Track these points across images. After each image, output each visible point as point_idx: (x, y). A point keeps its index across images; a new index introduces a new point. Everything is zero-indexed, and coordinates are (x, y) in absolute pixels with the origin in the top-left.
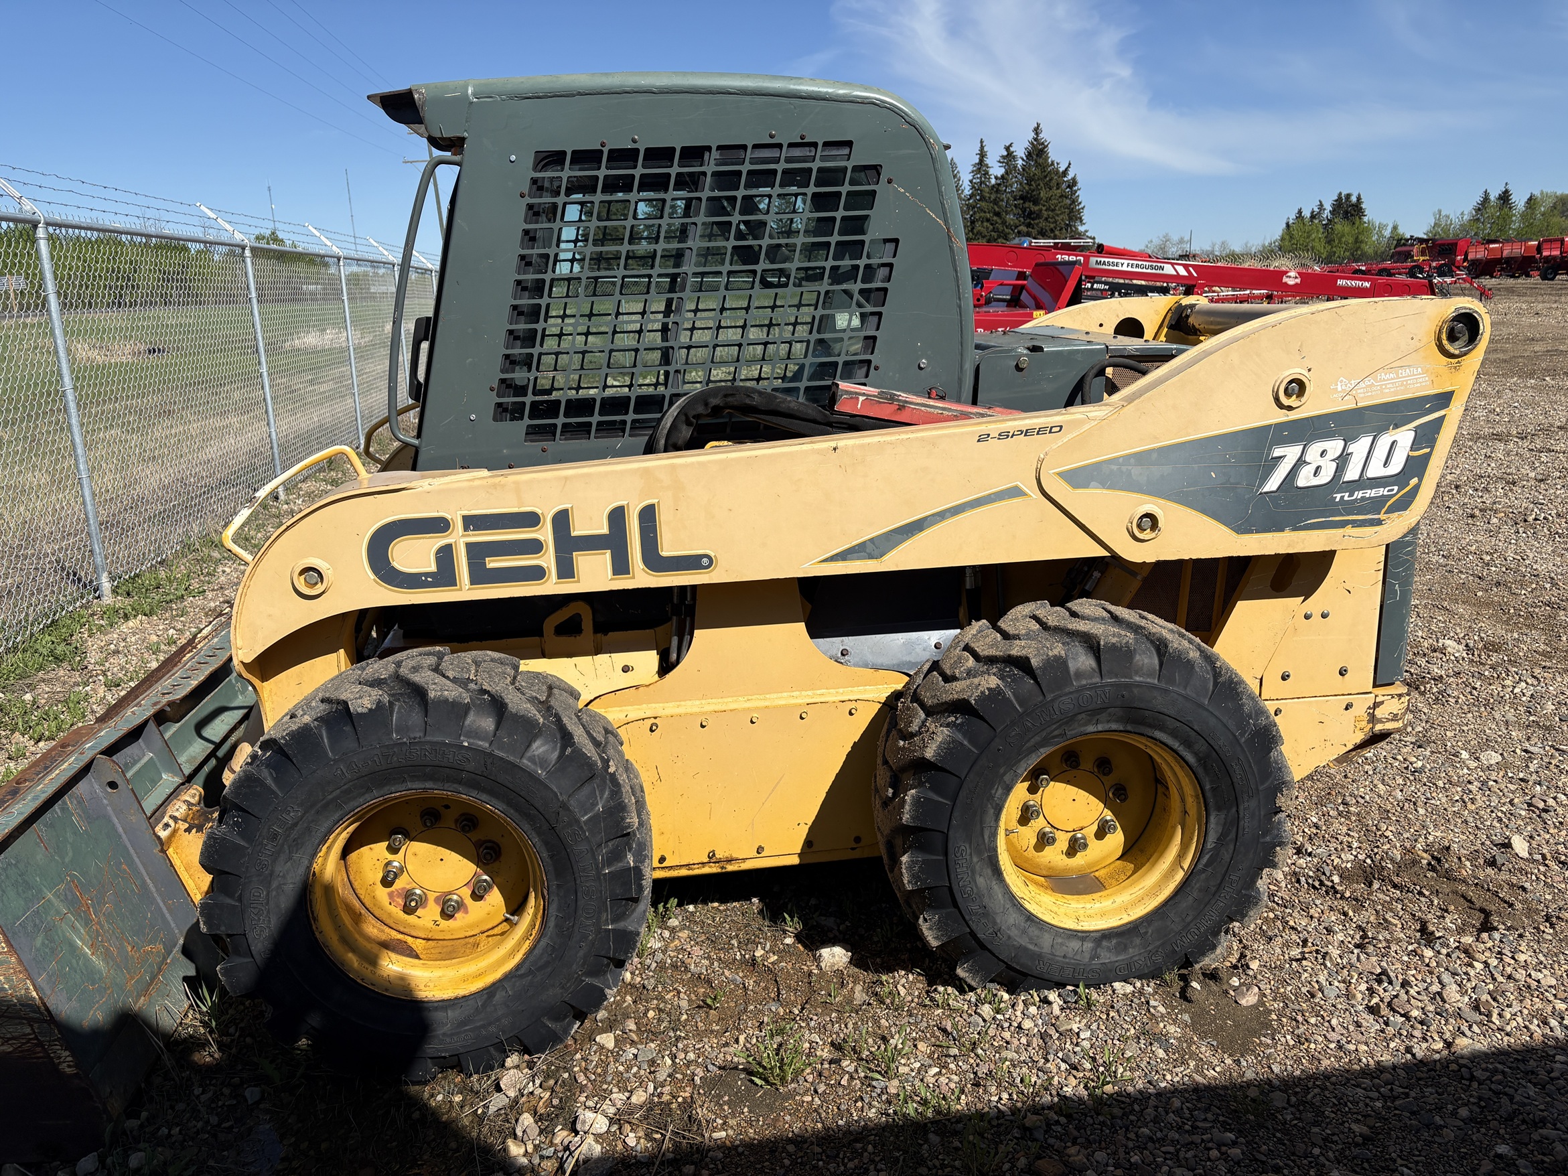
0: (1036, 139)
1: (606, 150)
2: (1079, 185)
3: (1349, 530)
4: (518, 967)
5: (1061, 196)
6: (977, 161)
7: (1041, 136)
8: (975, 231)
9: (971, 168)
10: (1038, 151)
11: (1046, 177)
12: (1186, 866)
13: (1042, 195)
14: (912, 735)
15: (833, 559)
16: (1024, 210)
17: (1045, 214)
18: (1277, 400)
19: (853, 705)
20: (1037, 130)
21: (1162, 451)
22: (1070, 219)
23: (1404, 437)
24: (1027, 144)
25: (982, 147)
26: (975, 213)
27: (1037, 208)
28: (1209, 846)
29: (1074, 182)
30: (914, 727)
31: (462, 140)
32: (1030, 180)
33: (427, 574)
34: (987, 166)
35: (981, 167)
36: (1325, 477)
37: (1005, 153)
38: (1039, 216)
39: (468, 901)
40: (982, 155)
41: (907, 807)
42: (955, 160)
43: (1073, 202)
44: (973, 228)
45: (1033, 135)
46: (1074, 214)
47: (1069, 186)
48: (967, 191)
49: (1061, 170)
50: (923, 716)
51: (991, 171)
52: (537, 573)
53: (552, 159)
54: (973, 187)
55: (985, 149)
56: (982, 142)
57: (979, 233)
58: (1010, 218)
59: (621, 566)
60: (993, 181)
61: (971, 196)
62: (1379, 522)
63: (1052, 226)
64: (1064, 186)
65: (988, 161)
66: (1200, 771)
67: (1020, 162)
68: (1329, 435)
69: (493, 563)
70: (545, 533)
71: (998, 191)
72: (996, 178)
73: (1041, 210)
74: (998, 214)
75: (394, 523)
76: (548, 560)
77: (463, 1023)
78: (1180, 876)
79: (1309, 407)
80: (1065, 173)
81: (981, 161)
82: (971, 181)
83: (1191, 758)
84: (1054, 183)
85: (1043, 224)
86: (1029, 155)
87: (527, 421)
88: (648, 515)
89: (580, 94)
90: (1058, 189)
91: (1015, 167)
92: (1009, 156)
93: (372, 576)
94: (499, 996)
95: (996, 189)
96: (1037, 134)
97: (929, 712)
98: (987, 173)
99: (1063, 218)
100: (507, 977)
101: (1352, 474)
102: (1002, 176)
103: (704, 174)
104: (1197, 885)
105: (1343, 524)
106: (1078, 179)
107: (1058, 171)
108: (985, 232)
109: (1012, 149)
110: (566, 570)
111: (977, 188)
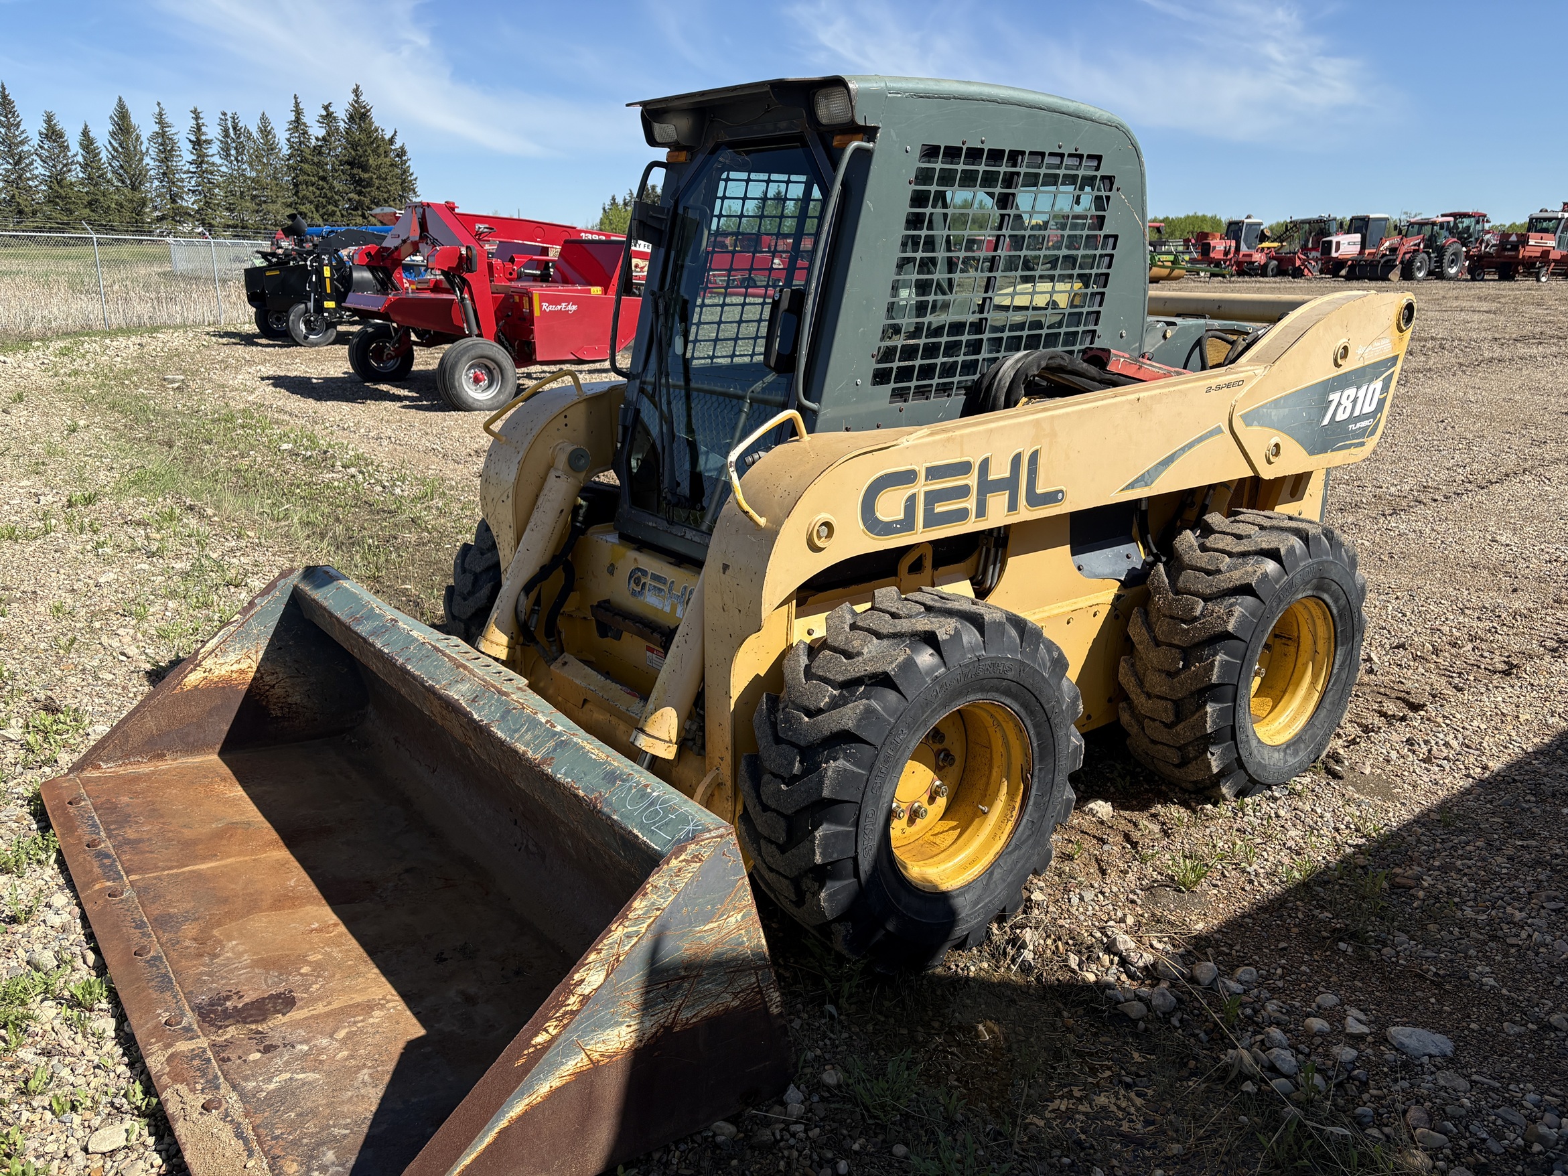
0: (356, 102)
1: (965, 147)
2: (409, 155)
3: (1353, 450)
4: (1007, 845)
5: (392, 165)
6: (293, 118)
7: (362, 98)
8: (300, 195)
9: (287, 126)
10: (360, 115)
11: (372, 143)
12: (1319, 688)
13: (371, 162)
14: (1196, 619)
15: (1127, 488)
16: (352, 176)
17: (377, 182)
18: (1335, 361)
19: (1095, 609)
20: (356, 91)
21: (1286, 397)
22: (404, 190)
23: (1378, 385)
24: (347, 106)
25: (297, 104)
26: (297, 176)
27: (366, 176)
28: (1335, 671)
29: (402, 153)
30: (1198, 613)
31: (876, 129)
32: (354, 145)
33: (897, 522)
34: (304, 124)
35: (298, 124)
36: (1346, 416)
37: (324, 113)
38: (370, 184)
39: (926, 805)
40: (298, 112)
41: (1216, 670)
42: (267, 115)
43: (405, 172)
44: (297, 192)
45: (353, 96)
46: (406, 185)
47: (398, 156)
48: (285, 151)
49: (387, 137)
50: (1202, 603)
51: (310, 131)
52: (962, 515)
53: (931, 152)
54: (291, 147)
55: (301, 106)
56: (296, 98)
57: (304, 197)
58: (338, 186)
59: (1013, 506)
60: (313, 142)
61: (291, 156)
62: (1363, 444)
63: (386, 196)
64: (392, 155)
65: (305, 119)
66: (1337, 619)
67: (342, 125)
68: (1350, 385)
69: (940, 508)
70: (972, 480)
71: (320, 153)
72: (317, 139)
73: (371, 178)
74: (324, 179)
75: (882, 477)
76: (970, 503)
77: (976, 903)
78: (1316, 696)
79: (1348, 366)
80: (392, 141)
81: (298, 120)
82: (288, 140)
83: (1335, 611)
84: (381, 150)
85: (375, 193)
86: (351, 118)
87: (892, 385)
88: (1034, 457)
89: (955, 98)
90: (386, 157)
91: (337, 129)
92: (328, 117)
93: (862, 526)
94: (997, 873)
95: (318, 151)
96: (357, 95)
97: (1206, 599)
98: (305, 133)
99: (395, 189)
100: (1000, 855)
101: (1356, 413)
102: (324, 139)
103: (1018, 174)
104: (1328, 700)
105: (1348, 447)
106: (407, 148)
107: (383, 139)
108: (312, 197)
109: (331, 109)
110: (981, 512)
111: (298, 150)
